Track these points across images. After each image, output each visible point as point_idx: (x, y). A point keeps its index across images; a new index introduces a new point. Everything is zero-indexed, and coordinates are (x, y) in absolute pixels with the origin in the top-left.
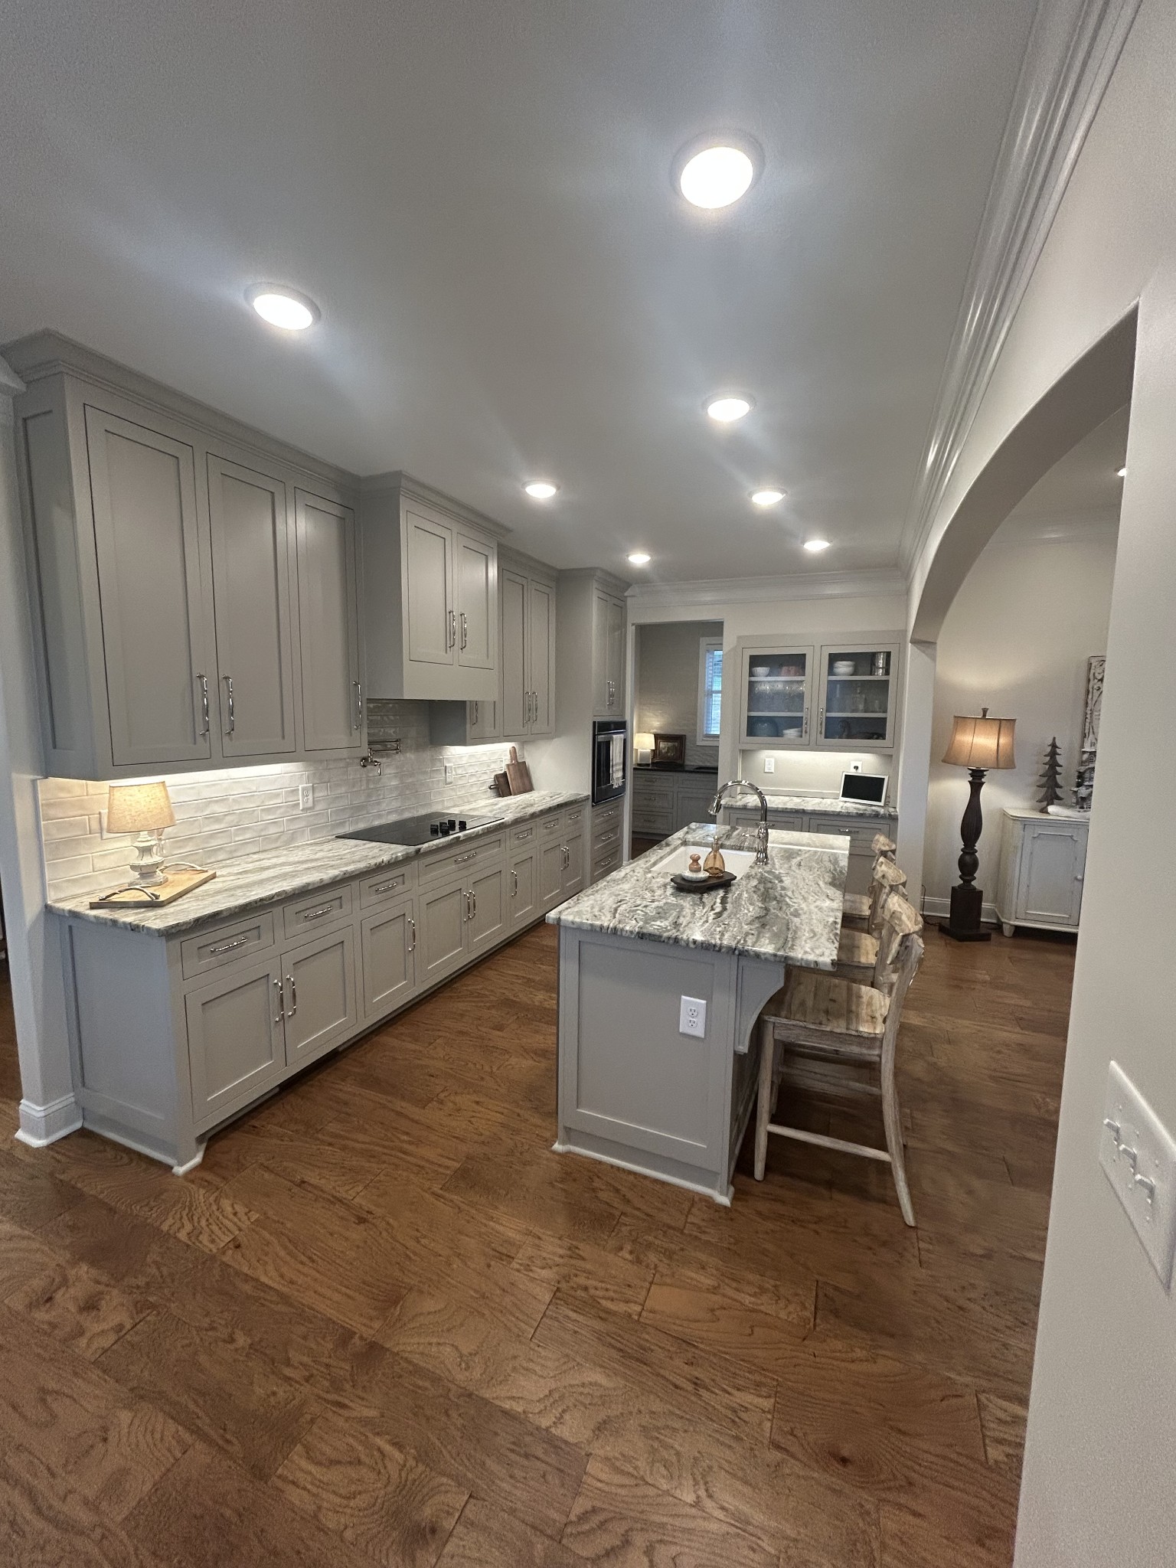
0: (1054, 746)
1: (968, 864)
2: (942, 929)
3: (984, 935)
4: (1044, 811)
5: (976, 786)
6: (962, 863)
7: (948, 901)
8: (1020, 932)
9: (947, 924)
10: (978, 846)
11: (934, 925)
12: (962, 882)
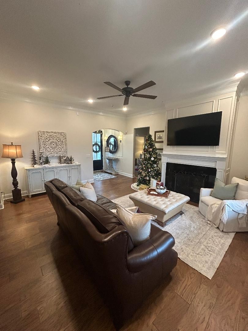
0: (33, 151)
1: (15, 183)
2: (11, 202)
3: (23, 200)
4: (33, 167)
5: (13, 163)
6: (13, 184)
7: (11, 194)
8: (33, 196)
9: (12, 200)
10: (17, 178)
11: (9, 201)
12: (14, 188)
